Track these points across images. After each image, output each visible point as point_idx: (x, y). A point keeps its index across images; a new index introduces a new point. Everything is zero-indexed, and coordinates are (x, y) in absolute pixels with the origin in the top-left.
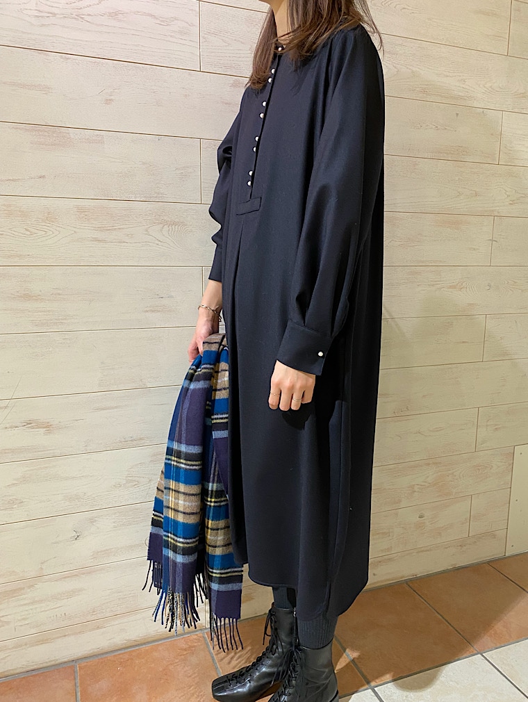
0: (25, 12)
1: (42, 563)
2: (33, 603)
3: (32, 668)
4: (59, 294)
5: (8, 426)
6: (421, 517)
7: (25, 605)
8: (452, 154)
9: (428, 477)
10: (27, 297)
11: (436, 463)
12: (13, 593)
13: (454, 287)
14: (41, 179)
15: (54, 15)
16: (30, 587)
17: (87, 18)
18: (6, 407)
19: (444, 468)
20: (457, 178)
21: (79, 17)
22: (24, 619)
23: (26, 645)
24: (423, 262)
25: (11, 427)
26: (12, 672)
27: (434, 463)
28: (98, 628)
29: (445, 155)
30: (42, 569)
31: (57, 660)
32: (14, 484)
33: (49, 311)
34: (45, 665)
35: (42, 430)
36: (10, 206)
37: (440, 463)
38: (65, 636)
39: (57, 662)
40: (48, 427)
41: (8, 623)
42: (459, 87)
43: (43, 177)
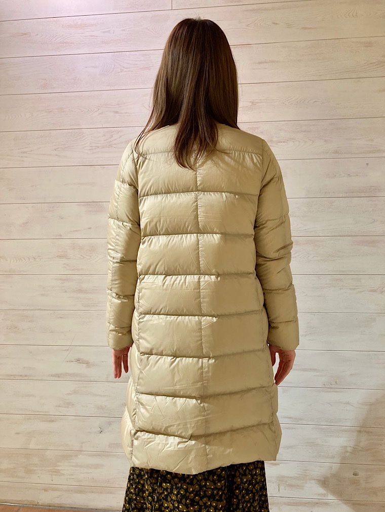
0: (85, 148)
1: (82, 443)
2: (77, 466)
3: (75, 506)
4: (96, 290)
5: (68, 360)
6: (355, 474)
7: (73, 466)
8: (365, 192)
9: (360, 442)
10: (80, 291)
11: (368, 432)
12: (66, 457)
13: (375, 291)
14: (90, 230)
15: (98, 147)
16: (76, 456)
17: (114, 146)
18: (68, 350)
19: (376, 437)
20: (371, 209)
21: (110, 146)
22: (72, 475)
23: (72, 491)
24: (343, 271)
25: (70, 361)
26: (64, 506)
27: (365, 432)
28: (111, 493)
29: (358, 193)
30: (82, 447)
31: (88, 506)
32: (70, 394)
33: (91, 299)
34: (81, 507)
35: (85, 365)
36: (74, 244)
37: (371, 432)
38: (93, 492)
39: (88, 508)
40: (87, 363)
41: (63, 475)
42: (368, 145)
43: (90, 228)
